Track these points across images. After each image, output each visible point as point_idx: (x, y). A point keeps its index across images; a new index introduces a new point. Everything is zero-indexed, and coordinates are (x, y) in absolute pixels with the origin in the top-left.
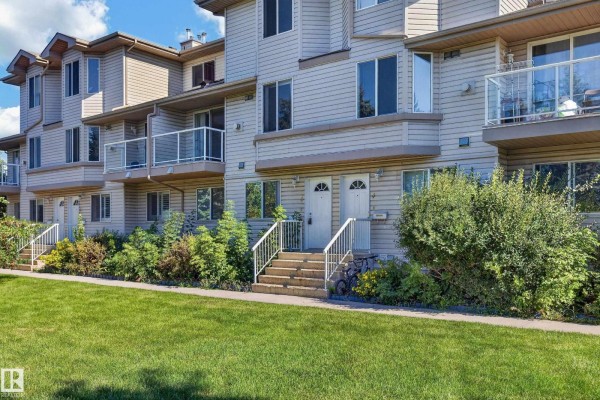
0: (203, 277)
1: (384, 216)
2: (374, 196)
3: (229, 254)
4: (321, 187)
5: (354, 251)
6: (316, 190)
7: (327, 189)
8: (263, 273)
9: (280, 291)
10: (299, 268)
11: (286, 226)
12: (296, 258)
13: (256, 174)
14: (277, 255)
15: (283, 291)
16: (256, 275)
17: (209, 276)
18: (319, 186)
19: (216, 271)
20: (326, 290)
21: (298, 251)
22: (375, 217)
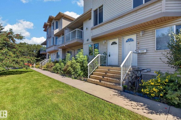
0: (72, 74)
1: (145, 51)
2: (138, 43)
3: (81, 66)
4: (114, 43)
5: (132, 67)
6: (112, 44)
7: (116, 44)
8: (92, 74)
9: (98, 83)
10: (106, 73)
11: (101, 57)
12: (105, 69)
13: (92, 42)
14: (97, 67)
15: (99, 83)
16: (89, 75)
17: (74, 74)
18: (113, 43)
19: (76, 72)
20: (121, 86)
21: (105, 66)
22: (140, 52)
